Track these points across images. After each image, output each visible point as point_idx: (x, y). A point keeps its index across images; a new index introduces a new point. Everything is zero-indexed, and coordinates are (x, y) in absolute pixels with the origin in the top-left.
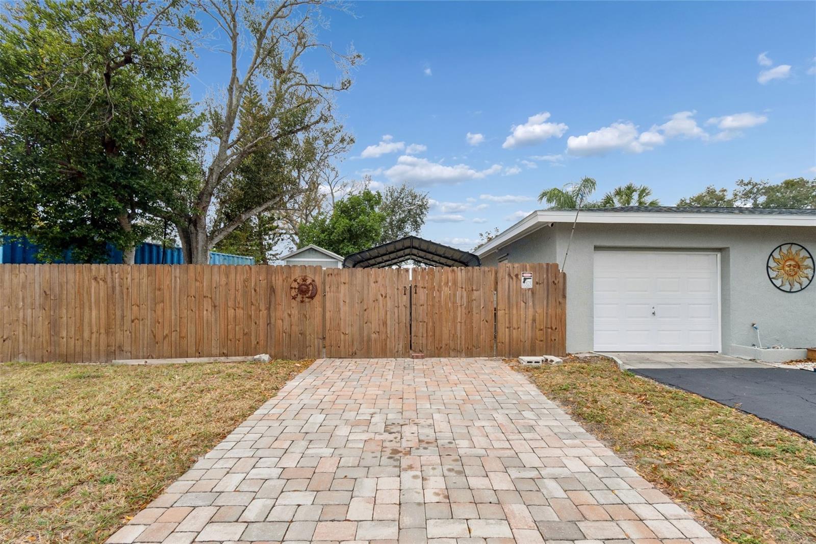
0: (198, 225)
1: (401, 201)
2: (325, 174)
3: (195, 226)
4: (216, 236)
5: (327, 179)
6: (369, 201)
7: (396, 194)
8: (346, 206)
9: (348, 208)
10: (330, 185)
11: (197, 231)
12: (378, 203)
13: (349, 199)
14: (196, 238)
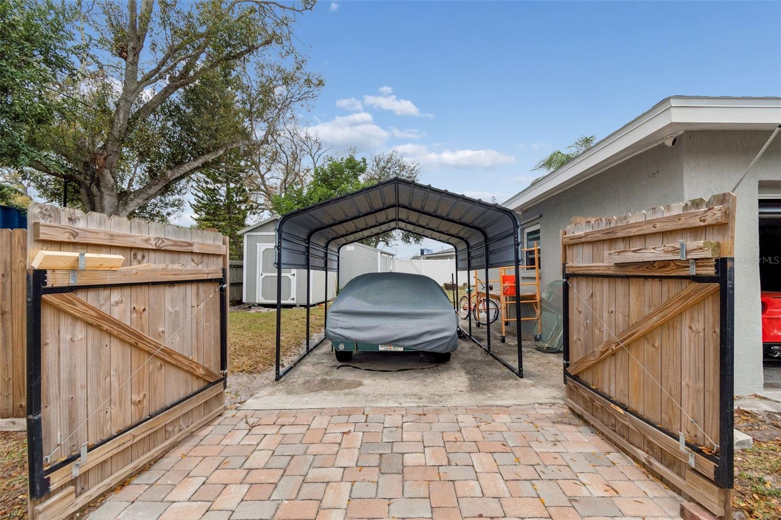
0: (102, 184)
1: (388, 171)
2: (308, 146)
3: (98, 185)
4: (132, 200)
5: (308, 150)
6: (353, 168)
7: (382, 164)
8: (325, 173)
9: (328, 176)
10: (313, 158)
11: (102, 193)
12: (362, 170)
13: (330, 166)
14: (101, 203)
